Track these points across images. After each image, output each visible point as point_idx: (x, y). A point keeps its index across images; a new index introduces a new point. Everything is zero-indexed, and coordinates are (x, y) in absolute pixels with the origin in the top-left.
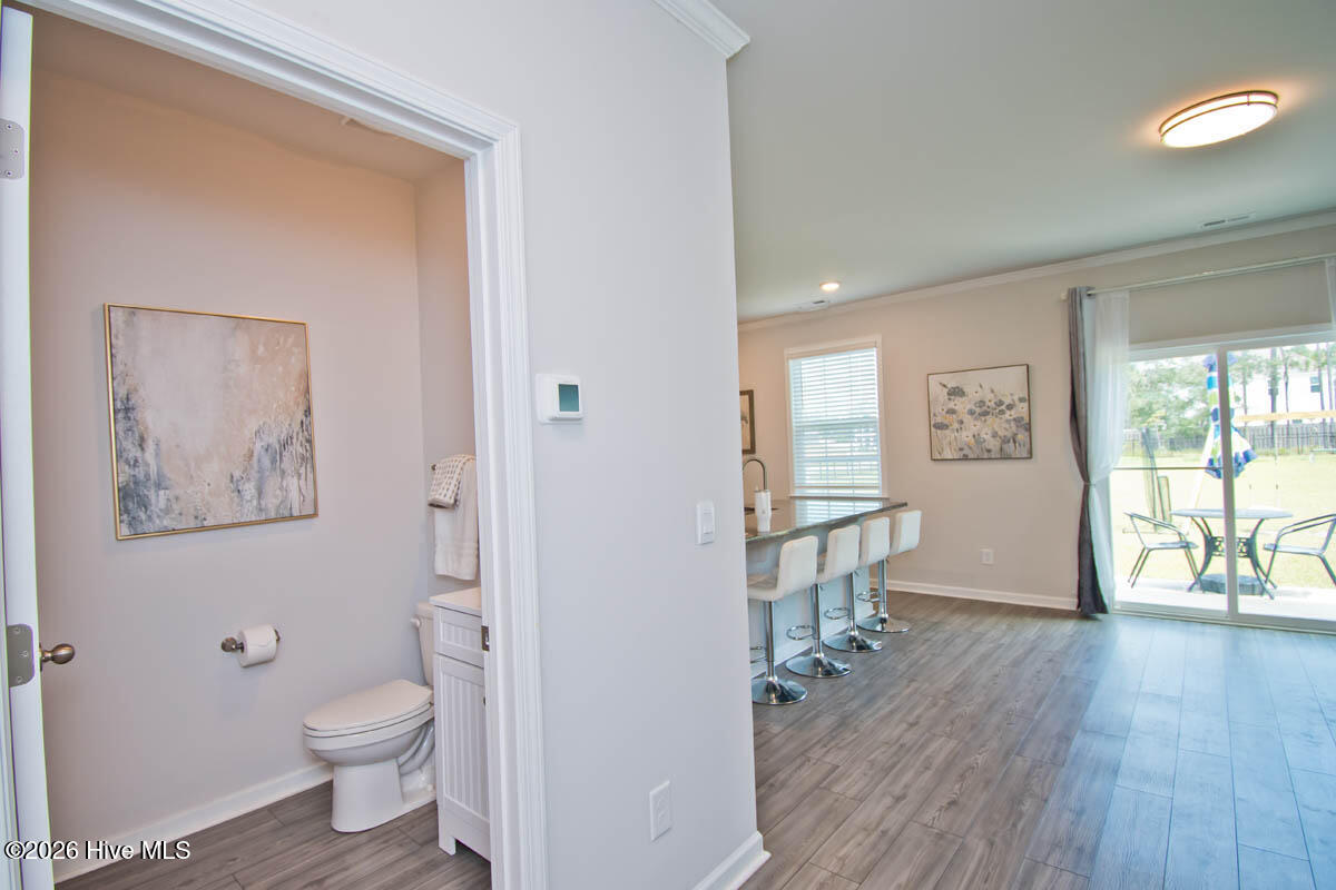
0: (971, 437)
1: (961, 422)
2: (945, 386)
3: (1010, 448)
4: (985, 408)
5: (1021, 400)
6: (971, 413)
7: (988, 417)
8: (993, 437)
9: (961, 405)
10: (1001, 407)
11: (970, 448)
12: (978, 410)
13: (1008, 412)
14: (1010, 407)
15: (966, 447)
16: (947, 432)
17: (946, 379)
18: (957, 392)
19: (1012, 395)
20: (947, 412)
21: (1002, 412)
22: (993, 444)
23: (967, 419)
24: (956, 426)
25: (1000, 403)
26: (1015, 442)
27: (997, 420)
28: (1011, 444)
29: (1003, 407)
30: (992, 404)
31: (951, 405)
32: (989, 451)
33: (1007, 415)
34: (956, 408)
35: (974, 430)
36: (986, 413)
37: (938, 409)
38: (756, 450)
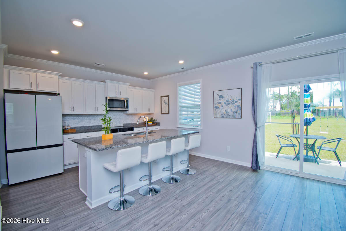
0: (225, 111)
1: (222, 106)
2: (218, 95)
3: (235, 115)
4: (229, 102)
5: (239, 100)
6: (225, 103)
7: (229, 105)
8: (231, 111)
9: (223, 101)
10: (233, 102)
11: (225, 115)
12: (227, 103)
13: (235, 104)
14: (236, 102)
15: (223, 114)
16: (218, 109)
17: (218, 93)
18: (221, 97)
19: (237, 98)
20: (218, 103)
21: (234, 103)
22: (231, 113)
23: (224, 105)
24: (221, 107)
25: (233, 100)
26: (237, 113)
27: (232, 106)
28: (236, 114)
29: (234, 102)
30: (231, 101)
31: (220, 101)
32: (229, 116)
33: (235, 105)
34: (221, 102)
35: (226, 109)
36: (229, 104)
37: (216, 102)
38: (170, 113)
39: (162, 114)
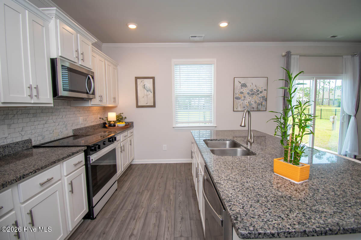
0: (248, 103)
1: (245, 97)
2: (240, 83)
3: (260, 107)
4: (253, 92)
5: (265, 90)
6: (248, 94)
7: (253, 96)
8: (255, 103)
9: (245, 90)
10: (258, 92)
11: (247, 107)
12: (251, 93)
13: (260, 94)
14: (261, 92)
15: (246, 107)
16: (240, 101)
17: (240, 80)
18: (244, 85)
19: (262, 88)
20: (240, 93)
21: (258, 94)
22: (254, 105)
23: (247, 96)
24: (243, 98)
25: (258, 91)
26: (262, 105)
27: (257, 97)
28: (261, 106)
29: (259, 92)
30: (255, 91)
31: (242, 90)
32: (253, 108)
33: (260, 96)
34: (243, 91)
35: (249, 100)
36: (253, 94)
37: (237, 91)
38: (156, 106)
39: (138, 106)
